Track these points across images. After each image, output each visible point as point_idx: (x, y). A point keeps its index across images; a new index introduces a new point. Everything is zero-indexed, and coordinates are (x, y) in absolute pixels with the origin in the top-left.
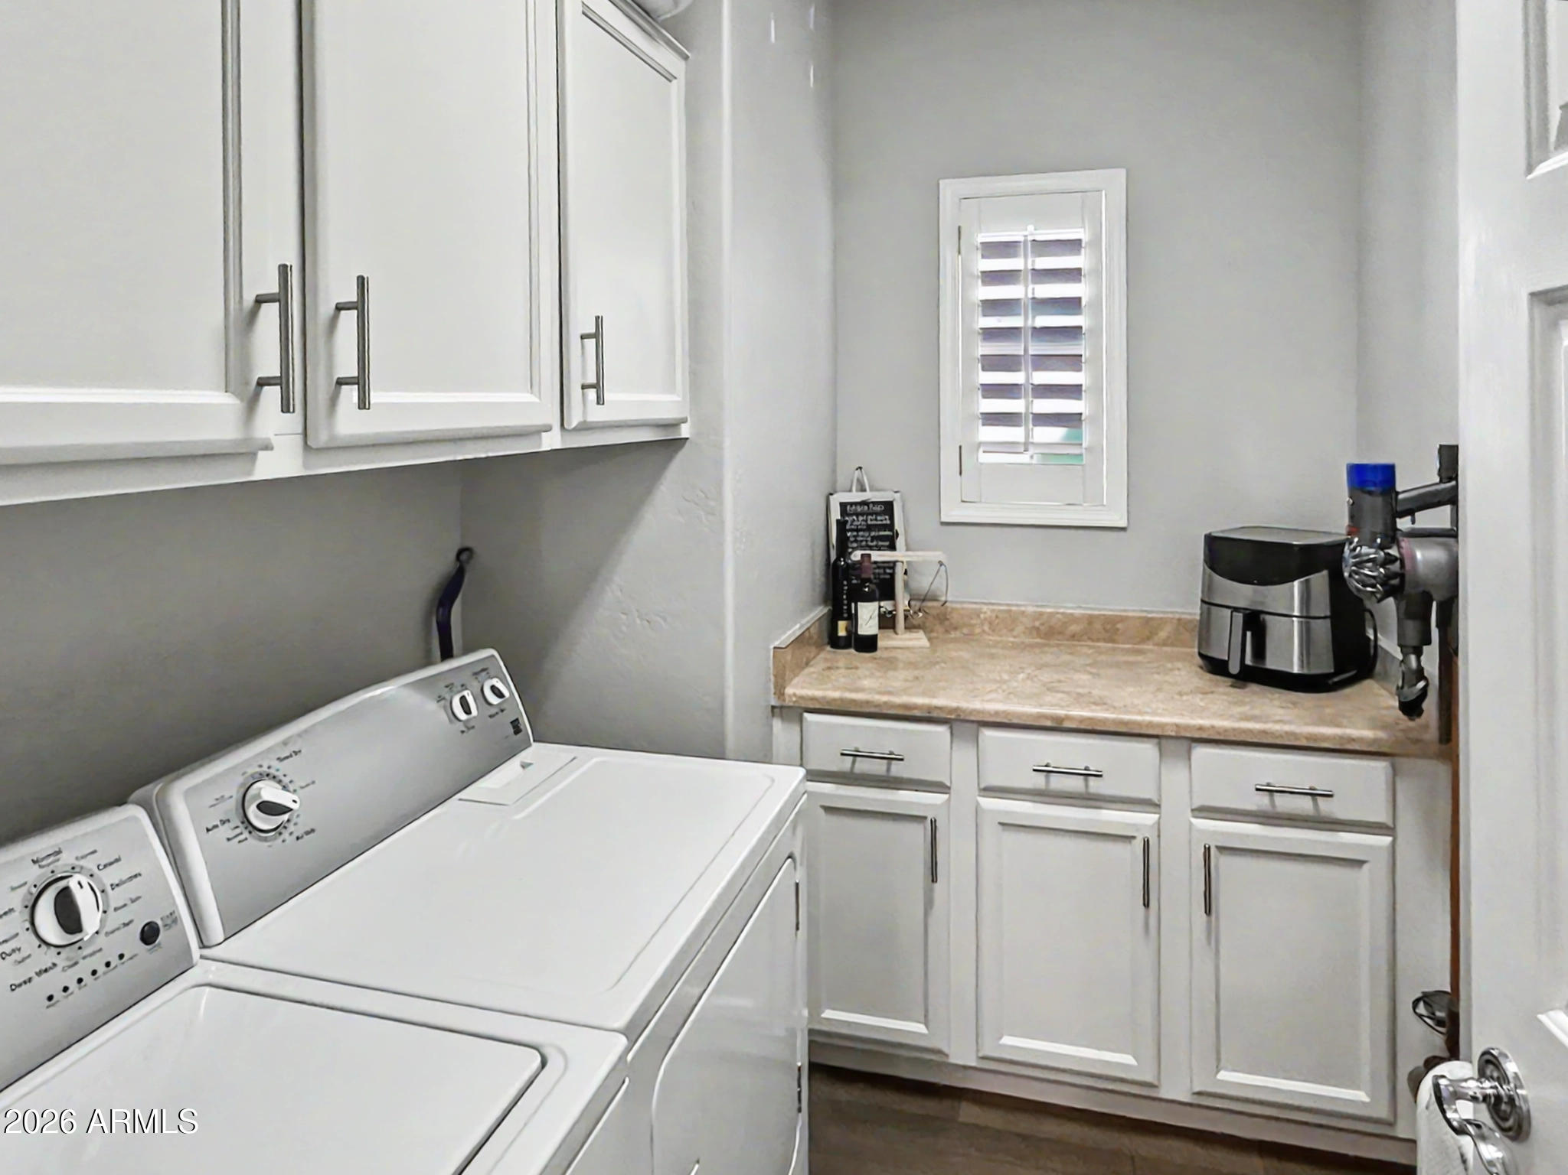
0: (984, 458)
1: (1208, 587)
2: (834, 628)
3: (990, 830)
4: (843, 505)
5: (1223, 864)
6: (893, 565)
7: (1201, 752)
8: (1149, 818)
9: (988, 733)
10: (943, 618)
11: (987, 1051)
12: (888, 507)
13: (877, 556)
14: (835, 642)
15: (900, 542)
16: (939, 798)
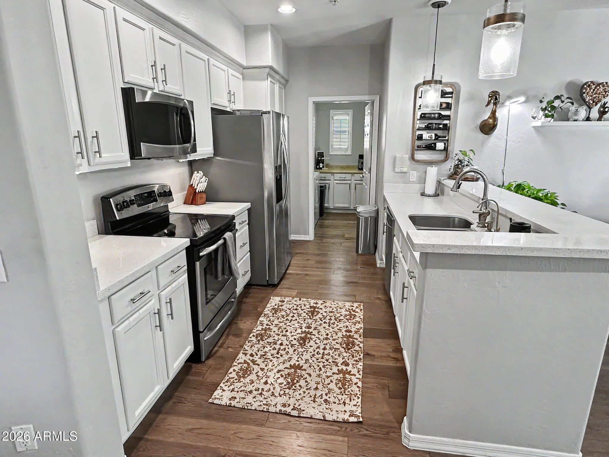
0: (335, 146)
1: (359, 160)
2: (317, 167)
3: (335, 184)
4: (318, 152)
5: (357, 186)
6: (324, 160)
7: (355, 175)
8: (350, 182)
9: (335, 174)
10: (329, 166)
11: (334, 206)
12: (323, 153)
13: (322, 158)
14: (317, 169)
15: (324, 157)
16: (330, 181)
